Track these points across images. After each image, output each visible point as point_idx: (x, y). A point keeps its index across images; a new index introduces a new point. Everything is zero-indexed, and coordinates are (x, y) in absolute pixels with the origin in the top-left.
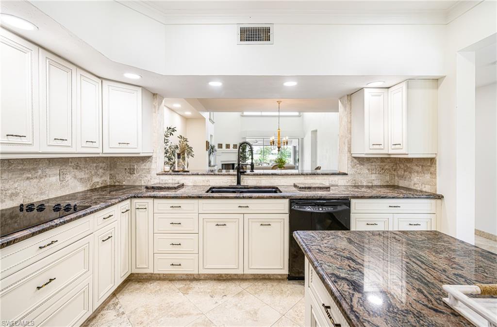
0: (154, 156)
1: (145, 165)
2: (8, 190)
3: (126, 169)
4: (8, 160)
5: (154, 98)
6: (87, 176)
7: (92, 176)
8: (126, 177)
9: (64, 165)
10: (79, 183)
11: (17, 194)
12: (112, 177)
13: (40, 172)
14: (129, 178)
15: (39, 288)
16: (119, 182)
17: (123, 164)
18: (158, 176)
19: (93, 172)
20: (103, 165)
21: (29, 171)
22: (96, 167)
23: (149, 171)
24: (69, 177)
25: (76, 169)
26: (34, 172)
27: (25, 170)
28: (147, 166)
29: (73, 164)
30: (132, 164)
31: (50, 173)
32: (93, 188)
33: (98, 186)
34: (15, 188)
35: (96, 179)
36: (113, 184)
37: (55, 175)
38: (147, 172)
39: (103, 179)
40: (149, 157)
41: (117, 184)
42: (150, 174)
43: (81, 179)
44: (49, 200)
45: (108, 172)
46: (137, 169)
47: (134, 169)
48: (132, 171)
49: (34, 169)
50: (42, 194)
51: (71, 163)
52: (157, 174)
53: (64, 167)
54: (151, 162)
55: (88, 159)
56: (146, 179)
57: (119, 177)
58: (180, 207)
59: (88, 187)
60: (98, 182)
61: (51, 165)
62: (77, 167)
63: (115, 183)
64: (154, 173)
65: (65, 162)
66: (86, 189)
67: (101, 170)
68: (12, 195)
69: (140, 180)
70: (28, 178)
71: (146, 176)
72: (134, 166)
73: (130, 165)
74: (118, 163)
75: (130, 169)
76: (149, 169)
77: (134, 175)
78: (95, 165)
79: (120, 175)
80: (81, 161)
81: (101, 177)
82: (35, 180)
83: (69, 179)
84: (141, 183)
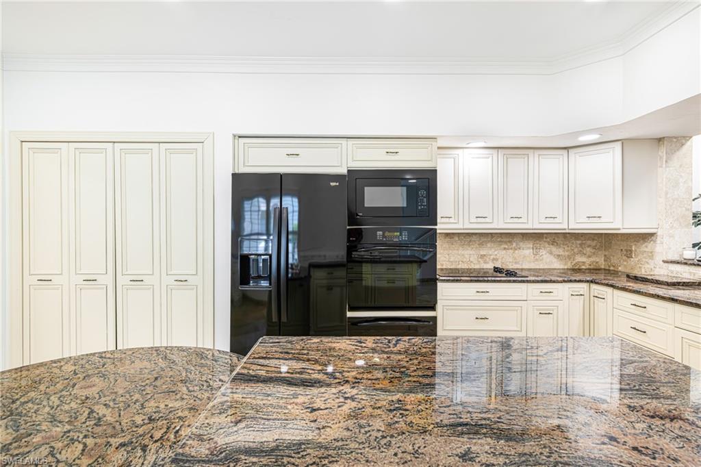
0: (659, 234)
1: (646, 247)
2: (491, 255)
3: (622, 250)
4: (491, 234)
5: (659, 146)
6: (567, 253)
7: (574, 254)
8: (622, 261)
9: (537, 240)
10: (556, 260)
11: (497, 260)
12: (607, 259)
13: (514, 245)
14: (625, 263)
15: (477, 318)
16: (614, 266)
17: (619, 243)
18: (666, 264)
19: (576, 250)
20: (594, 243)
21: (506, 243)
22: (581, 245)
23: (652, 255)
24: (543, 252)
25: (552, 245)
26: (509, 244)
27: (502, 242)
28: (649, 247)
29: (548, 240)
30: (629, 243)
31: (524, 246)
32: (577, 267)
33: (583, 267)
34: (496, 255)
35: (579, 259)
36: (607, 268)
37: (529, 248)
38: (649, 256)
39: (592, 259)
40: (652, 235)
41: (612, 268)
42: (652, 259)
43: (559, 256)
44: (522, 269)
45: (601, 253)
46: (636, 250)
47: (631, 251)
48: (629, 254)
49: (509, 242)
50: (516, 263)
51: (546, 238)
52: (664, 262)
53: (538, 242)
54: (655, 241)
55: (568, 235)
56: (649, 266)
57: (614, 260)
58: (645, 307)
59: (569, 266)
60: (584, 262)
61: (524, 239)
62: (553, 243)
63: (609, 267)
64: (658, 259)
65: (539, 237)
66: (566, 267)
67: (588, 249)
68: (494, 259)
69: (640, 267)
70: (505, 249)
71: (647, 263)
72: (631, 246)
73: (627, 245)
74: (613, 242)
75: (627, 251)
76: (651, 252)
77: (632, 259)
78: (579, 242)
79: (615, 258)
80: (558, 237)
81: (589, 257)
82: (510, 251)
83: (543, 253)
84: (641, 271)
